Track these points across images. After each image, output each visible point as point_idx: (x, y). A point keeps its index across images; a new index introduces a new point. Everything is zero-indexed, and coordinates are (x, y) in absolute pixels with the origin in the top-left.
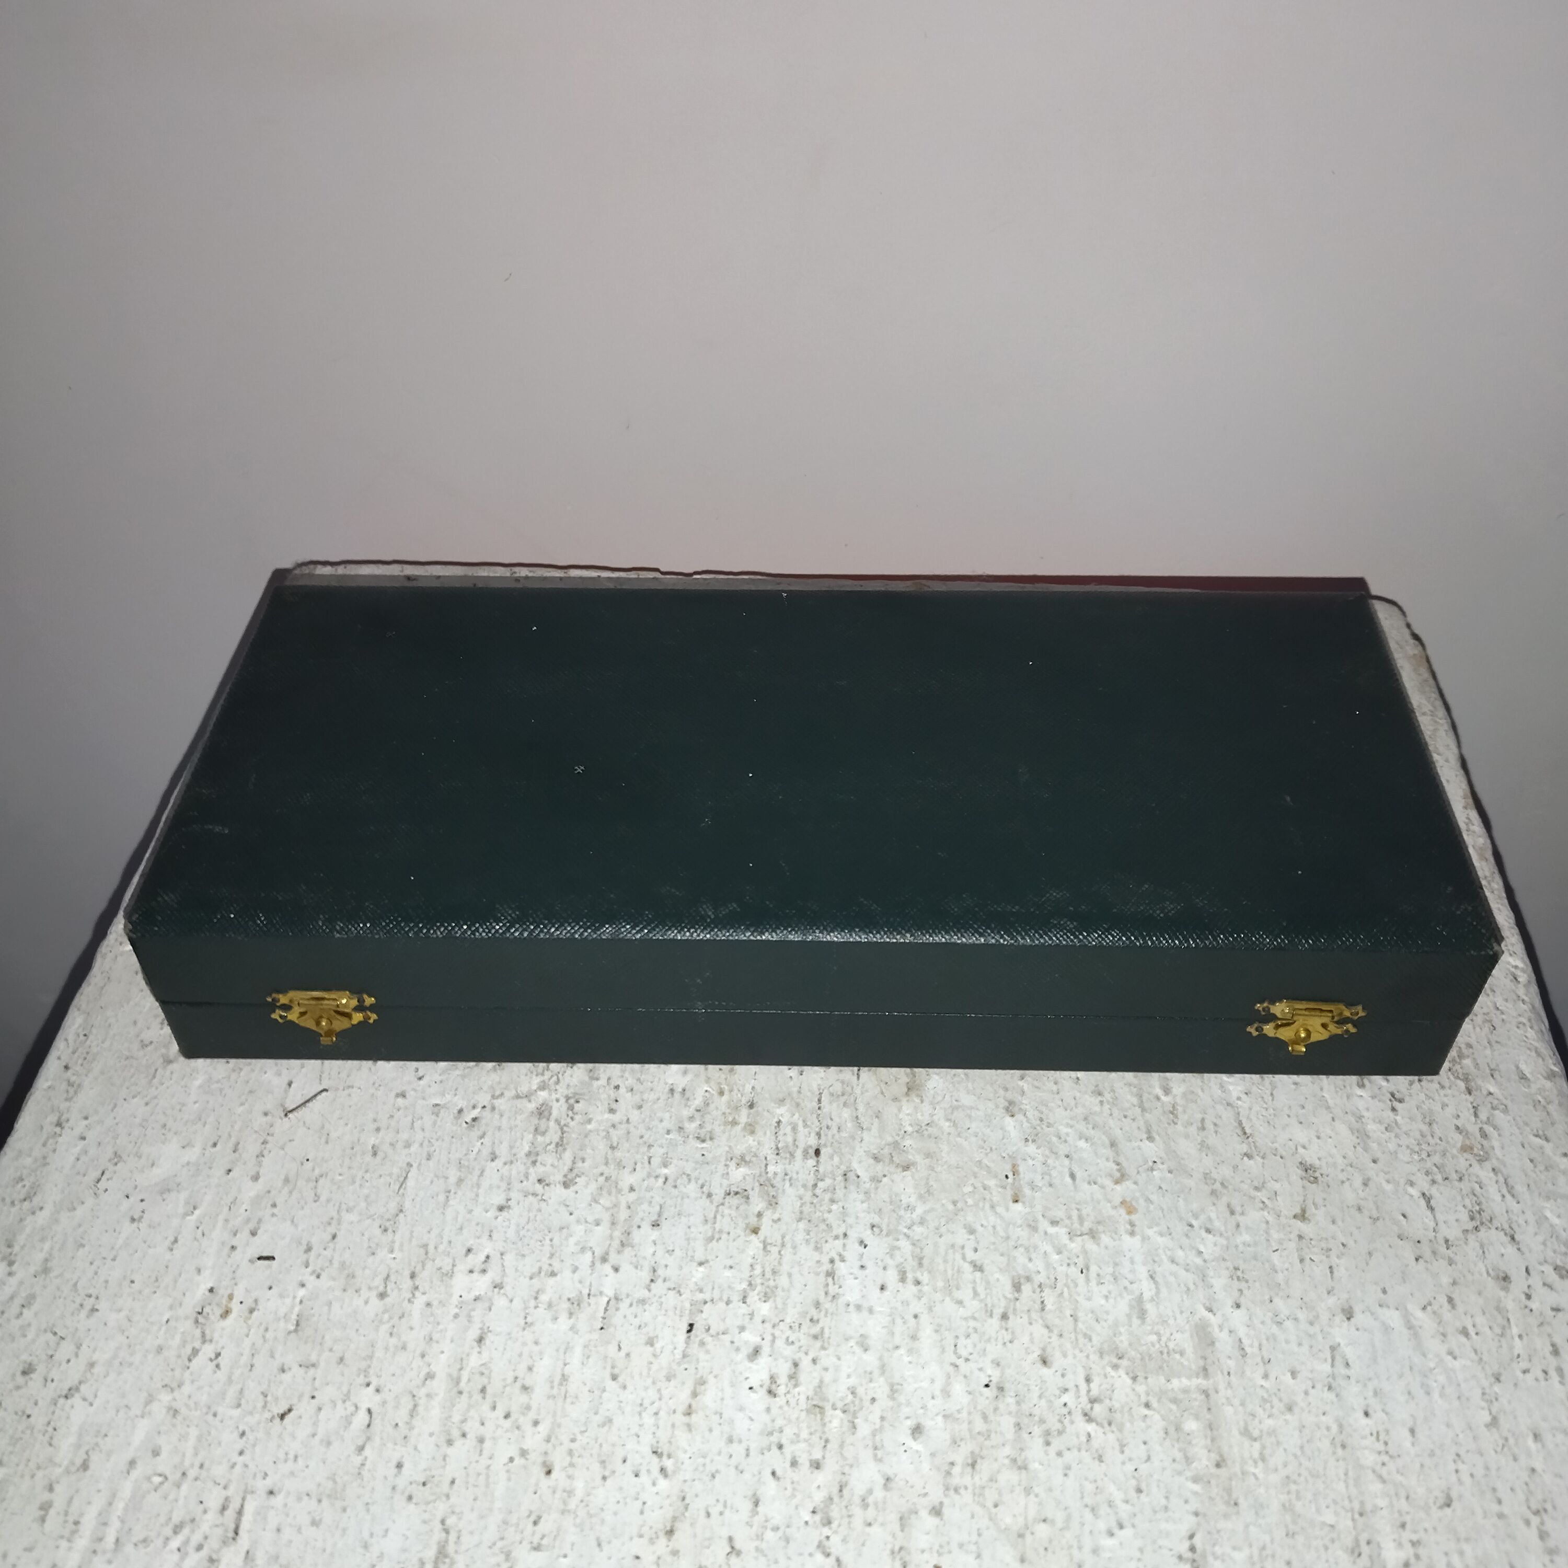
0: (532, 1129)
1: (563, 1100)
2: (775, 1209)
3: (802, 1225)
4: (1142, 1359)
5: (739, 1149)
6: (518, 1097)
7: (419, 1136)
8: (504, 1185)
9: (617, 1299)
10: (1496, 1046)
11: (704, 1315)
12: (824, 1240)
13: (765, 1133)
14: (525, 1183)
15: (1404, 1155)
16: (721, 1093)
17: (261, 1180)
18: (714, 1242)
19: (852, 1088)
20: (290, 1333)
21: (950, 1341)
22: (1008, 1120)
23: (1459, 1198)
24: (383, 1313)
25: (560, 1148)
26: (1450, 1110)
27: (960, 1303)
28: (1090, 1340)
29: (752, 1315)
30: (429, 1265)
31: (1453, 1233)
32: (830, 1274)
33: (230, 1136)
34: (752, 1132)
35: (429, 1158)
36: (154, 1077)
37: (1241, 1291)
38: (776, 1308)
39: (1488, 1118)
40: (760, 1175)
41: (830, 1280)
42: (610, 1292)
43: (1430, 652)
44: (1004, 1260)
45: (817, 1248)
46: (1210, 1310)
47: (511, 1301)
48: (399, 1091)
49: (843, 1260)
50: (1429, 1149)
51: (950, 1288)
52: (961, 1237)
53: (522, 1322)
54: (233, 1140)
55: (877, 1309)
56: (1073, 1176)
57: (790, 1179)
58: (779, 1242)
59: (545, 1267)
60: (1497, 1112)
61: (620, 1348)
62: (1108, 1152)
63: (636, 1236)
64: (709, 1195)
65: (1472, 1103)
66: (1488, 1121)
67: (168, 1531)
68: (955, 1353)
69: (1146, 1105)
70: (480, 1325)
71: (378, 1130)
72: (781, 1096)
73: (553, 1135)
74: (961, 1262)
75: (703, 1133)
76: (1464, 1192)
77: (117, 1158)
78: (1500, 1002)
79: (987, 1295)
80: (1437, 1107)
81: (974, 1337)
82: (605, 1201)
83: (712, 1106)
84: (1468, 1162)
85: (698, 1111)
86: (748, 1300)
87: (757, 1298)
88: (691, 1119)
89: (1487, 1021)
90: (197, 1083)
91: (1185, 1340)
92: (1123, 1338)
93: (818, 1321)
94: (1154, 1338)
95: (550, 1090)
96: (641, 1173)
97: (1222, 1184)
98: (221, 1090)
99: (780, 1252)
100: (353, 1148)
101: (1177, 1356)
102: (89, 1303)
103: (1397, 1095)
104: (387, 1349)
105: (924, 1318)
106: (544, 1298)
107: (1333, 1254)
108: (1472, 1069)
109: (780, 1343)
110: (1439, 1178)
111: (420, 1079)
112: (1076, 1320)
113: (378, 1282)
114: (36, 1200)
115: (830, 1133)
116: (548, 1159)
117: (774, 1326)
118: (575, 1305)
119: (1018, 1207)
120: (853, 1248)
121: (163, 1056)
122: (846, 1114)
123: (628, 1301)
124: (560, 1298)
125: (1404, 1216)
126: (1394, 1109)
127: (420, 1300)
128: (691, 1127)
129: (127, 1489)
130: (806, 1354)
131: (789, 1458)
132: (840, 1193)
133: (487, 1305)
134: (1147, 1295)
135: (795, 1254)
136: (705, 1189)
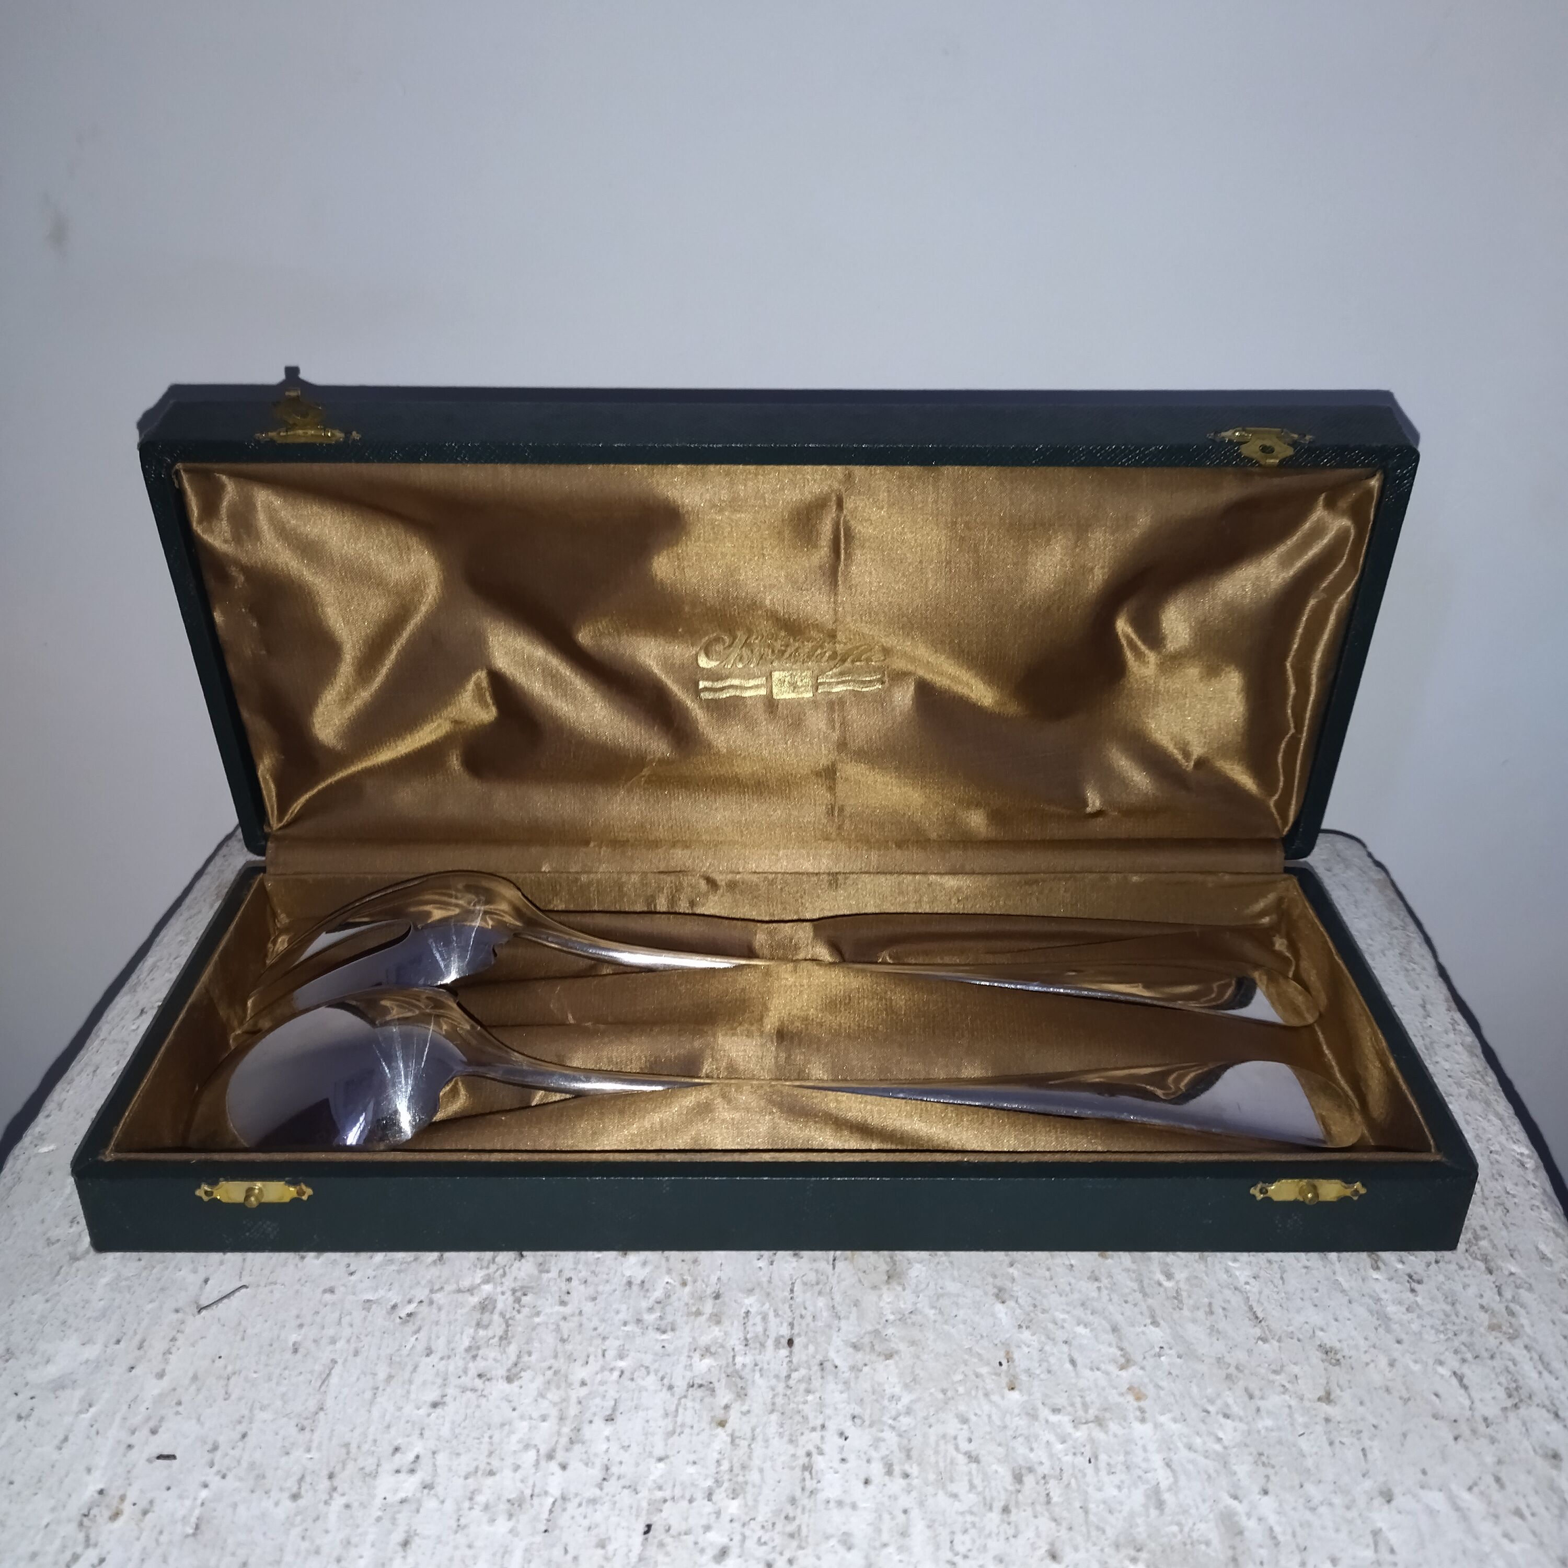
0: (474, 1323)
1: (509, 1293)
2: (743, 1401)
3: (774, 1417)
4: (1163, 1551)
5: (704, 1340)
6: (459, 1291)
7: (347, 1332)
8: (439, 1381)
9: (564, 1498)
10: (1511, 1228)
11: (664, 1515)
12: (798, 1433)
13: (732, 1323)
14: (463, 1378)
15: (1430, 1336)
16: (684, 1284)
17: (165, 1378)
18: (676, 1437)
19: (828, 1278)
20: (187, 1536)
21: (945, 1536)
22: (999, 1307)
23: (1493, 1376)
24: (296, 1515)
25: (504, 1342)
26: (1472, 1291)
27: (955, 1496)
28: (1104, 1532)
29: (718, 1514)
30: (350, 1466)
31: (1492, 1411)
32: (808, 1468)
33: (135, 1333)
34: (718, 1322)
35: (356, 1353)
36: (58, 1273)
37: (1267, 1477)
38: (746, 1505)
39: (1514, 1297)
40: (727, 1366)
41: (807, 1474)
42: (555, 1492)
43: (1395, 876)
44: (1001, 1450)
45: (791, 1441)
46: (1235, 1497)
47: (443, 1502)
48: (327, 1286)
49: (821, 1453)
50: (1455, 1328)
51: (944, 1479)
52: (953, 1426)
53: (454, 1524)
54: (138, 1338)
55: (861, 1505)
56: (1073, 1362)
57: (761, 1370)
58: (749, 1435)
59: (483, 1466)
60: (1522, 1291)
61: (566, 1551)
62: (1110, 1337)
63: (588, 1432)
64: (670, 1388)
65: (1494, 1283)
66: (1514, 1299)
68: (952, 1549)
69: (1148, 1290)
70: (407, 1528)
71: (301, 1326)
72: (749, 1286)
73: (497, 1327)
74: (954, 1453)
75: (663, 1324)
76: (1498, 1370)
78: (1510, 1187)
79: (985, 1487)
80: (1458, 1288)
81: (973, 1532)
82: (554, 1395)
83: (674, 1298)
84: (1498, 1341)
85: (659, 1303)
86: (714, 1498)
87: (724, 1495)
88: (651, 1310)
89: (1500, 1204)
90: (104, 1281)
91: (1209, 1530)
92: (1140, 1529)
93: (794, 1518)
94: (1175, 1528)
95: (495, 1284)
96: (594, 1365)
97: (1237, 1368)
98: (129, 1288)
99: (749, 1445)
100: (271, 1345)
101: (1203, 1547)
103: (1415, 1277)
104: (297, 1553)
105: (915, 1513)
106: (481, 1499)
107: (1365, 1435)
108: (1490, 1250)
109: (751, 1544)
110: (1469, 1356)
111: (352, 1274)
112: (1086, 1512)
113: (291, 1484)
115: (804, 1323)
116: (492, 1353)
117: (744, 1525)
118: (516, 1505)
119: (1015, 1395)
120: (832, 1442)
121: (70, 1254)
122: (821, 1302)
123: (577, 1500)
124: (499, 1499)
125: (1437, 1395)
126: (1413, 1290)
127: (338, 1502)
128: (650, 1318)
130: (781, 1554)
132: (816, 1383)
133: (414, 1506)
134: (1164, 1485)
135: (767, 1447)
136: (666, 1381)
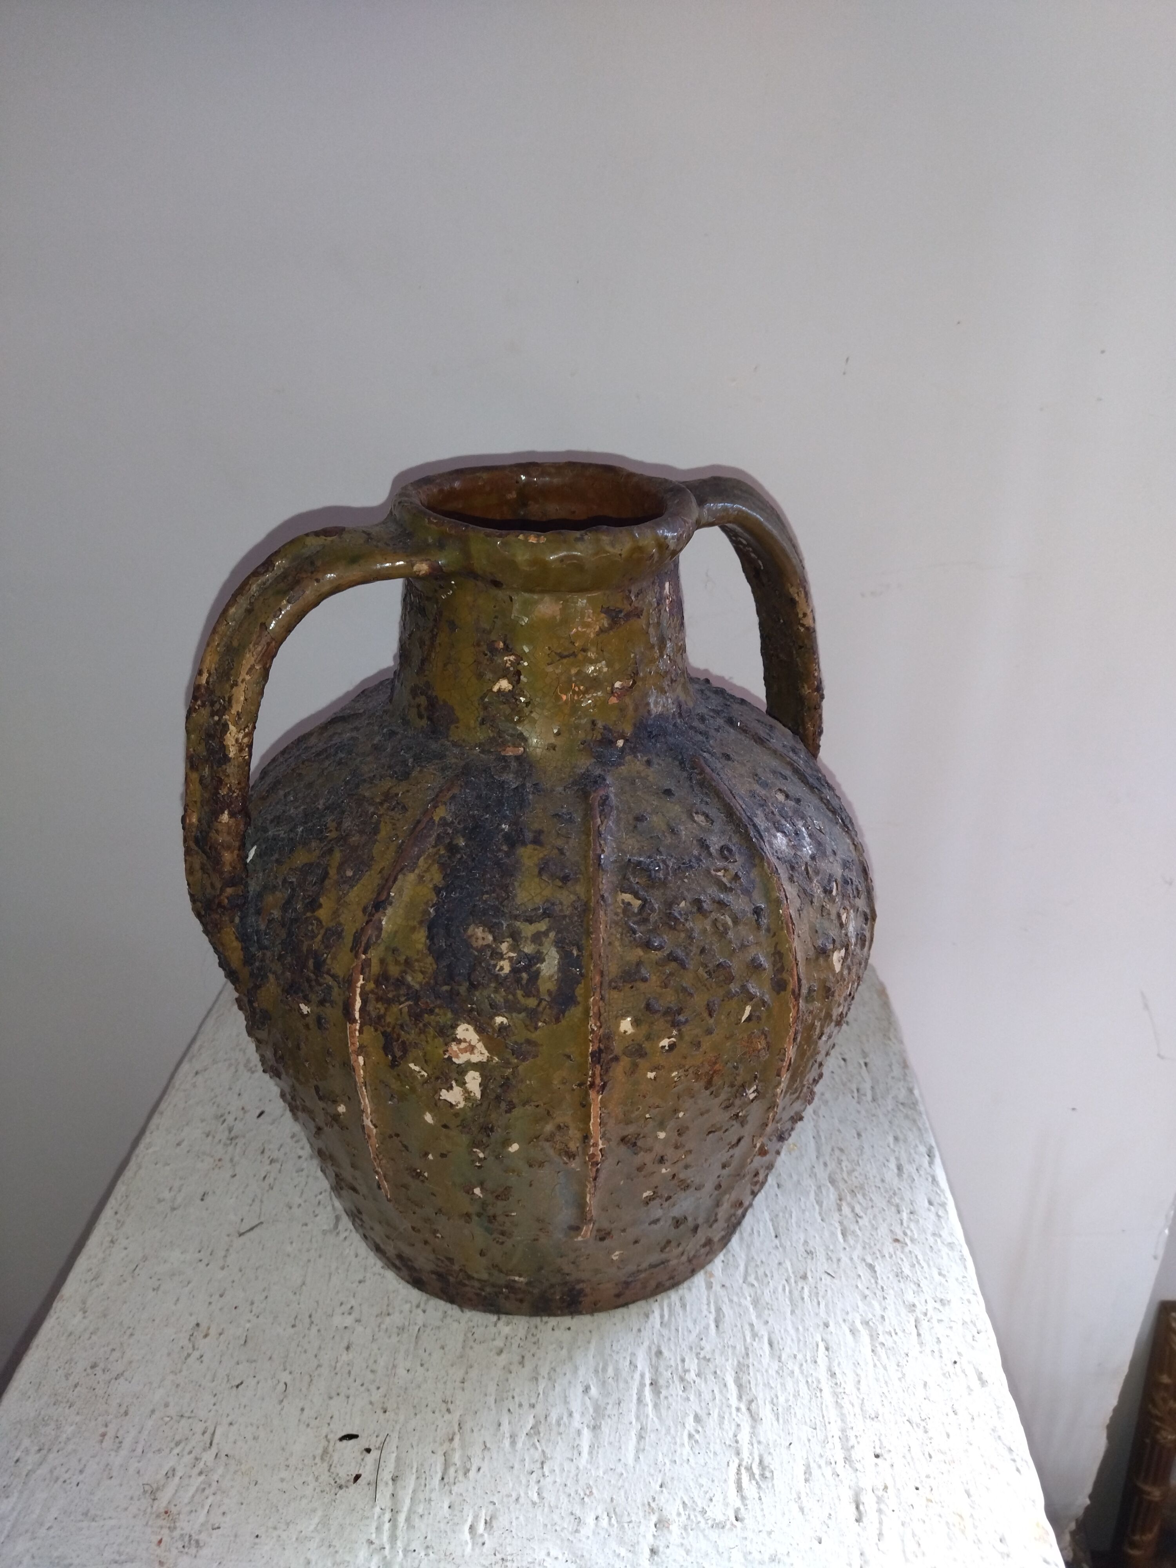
67: (172, 1445)
77: (145, 1259)
102: (129, 1332)
114: (100, 1280)
129: (150, 1423)
131: (517, 1403)
